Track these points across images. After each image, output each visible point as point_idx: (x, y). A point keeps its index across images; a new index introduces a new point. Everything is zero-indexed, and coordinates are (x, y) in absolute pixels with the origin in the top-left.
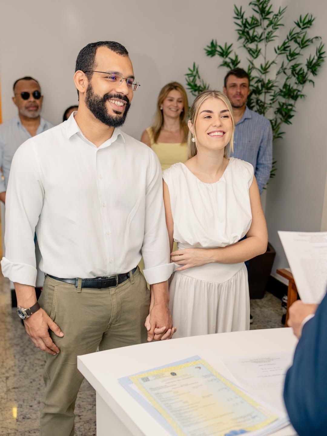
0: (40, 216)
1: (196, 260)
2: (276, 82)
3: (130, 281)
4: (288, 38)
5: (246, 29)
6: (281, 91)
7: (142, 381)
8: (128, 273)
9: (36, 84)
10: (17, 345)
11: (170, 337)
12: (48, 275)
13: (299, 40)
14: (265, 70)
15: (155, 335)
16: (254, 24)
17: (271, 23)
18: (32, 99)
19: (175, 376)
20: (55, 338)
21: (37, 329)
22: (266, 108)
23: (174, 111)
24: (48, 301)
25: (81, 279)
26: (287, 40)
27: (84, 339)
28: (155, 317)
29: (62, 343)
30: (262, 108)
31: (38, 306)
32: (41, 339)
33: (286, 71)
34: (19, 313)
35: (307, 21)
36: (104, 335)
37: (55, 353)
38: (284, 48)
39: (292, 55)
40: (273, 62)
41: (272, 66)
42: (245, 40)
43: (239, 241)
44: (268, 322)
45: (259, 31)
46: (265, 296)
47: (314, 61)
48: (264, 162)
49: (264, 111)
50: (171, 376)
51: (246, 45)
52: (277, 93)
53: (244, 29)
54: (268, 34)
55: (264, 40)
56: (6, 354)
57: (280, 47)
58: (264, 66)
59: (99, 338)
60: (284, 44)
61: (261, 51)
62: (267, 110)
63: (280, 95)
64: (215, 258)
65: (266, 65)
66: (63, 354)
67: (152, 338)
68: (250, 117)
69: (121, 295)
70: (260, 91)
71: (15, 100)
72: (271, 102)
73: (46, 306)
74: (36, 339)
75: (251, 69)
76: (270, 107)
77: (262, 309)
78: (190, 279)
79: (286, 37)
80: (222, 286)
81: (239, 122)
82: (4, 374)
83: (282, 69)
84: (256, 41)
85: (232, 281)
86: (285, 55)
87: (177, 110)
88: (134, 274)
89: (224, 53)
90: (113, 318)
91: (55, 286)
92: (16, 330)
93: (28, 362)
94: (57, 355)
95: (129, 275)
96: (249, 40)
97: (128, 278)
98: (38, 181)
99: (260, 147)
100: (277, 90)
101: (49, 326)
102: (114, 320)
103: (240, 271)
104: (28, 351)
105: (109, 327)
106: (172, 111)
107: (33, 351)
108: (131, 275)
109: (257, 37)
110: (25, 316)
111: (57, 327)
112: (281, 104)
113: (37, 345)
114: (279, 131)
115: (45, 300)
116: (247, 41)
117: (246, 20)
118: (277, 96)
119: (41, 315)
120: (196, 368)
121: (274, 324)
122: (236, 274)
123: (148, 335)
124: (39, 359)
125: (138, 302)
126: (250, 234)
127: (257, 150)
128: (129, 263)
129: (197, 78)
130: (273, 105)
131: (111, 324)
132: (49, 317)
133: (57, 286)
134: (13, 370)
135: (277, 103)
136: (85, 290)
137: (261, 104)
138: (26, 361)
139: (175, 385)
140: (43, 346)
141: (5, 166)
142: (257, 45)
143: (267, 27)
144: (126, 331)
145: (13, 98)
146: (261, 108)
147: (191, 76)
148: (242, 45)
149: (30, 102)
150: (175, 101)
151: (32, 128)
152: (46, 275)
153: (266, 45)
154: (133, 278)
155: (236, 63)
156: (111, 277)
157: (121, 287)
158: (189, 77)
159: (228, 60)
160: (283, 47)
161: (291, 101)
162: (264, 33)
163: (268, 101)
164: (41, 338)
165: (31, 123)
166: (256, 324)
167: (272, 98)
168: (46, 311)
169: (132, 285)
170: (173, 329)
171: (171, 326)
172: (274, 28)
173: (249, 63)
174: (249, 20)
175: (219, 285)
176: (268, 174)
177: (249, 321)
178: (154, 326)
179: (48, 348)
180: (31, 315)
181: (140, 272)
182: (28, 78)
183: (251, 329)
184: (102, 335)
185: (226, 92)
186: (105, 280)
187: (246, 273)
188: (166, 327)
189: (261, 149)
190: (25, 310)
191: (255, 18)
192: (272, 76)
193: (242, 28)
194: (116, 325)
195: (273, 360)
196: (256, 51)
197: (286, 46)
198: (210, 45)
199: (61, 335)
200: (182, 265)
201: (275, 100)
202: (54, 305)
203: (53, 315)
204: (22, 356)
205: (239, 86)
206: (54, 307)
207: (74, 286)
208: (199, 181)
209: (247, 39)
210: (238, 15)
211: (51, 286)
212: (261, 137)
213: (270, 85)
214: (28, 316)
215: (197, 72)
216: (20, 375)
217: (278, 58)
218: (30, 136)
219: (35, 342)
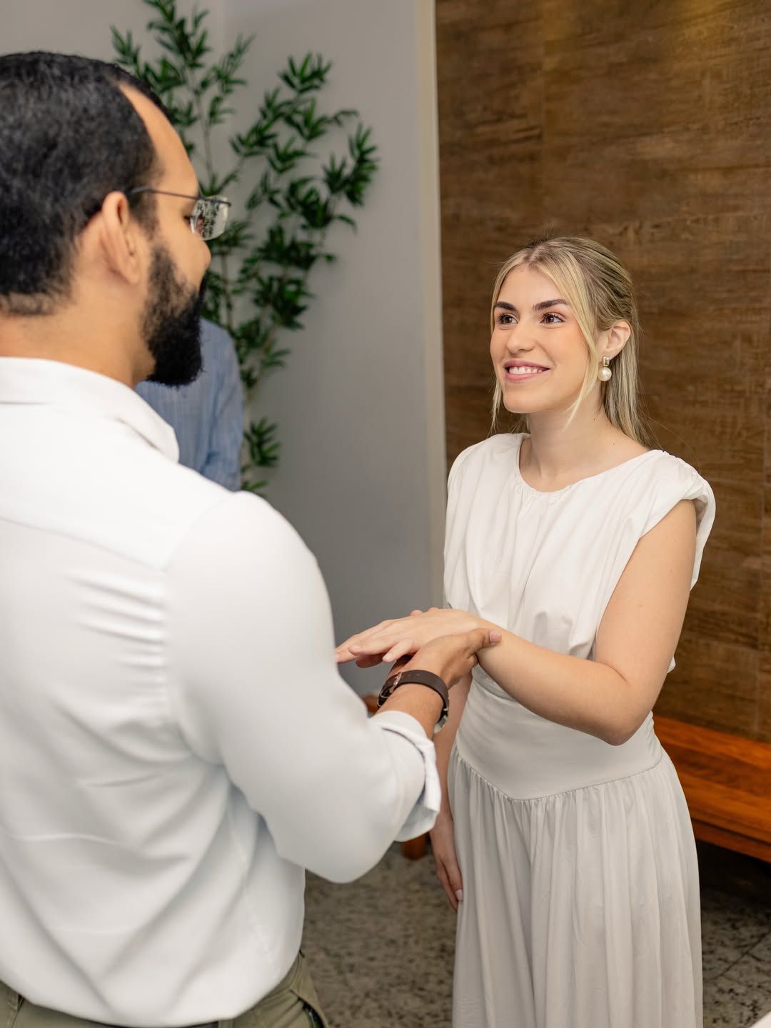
4: (264, 115)
13: (298, 119)
16: (168, 78)
22: (230, 294)
26: (263, 122)
33: (276, 197)
35: (308, 72)
38: (259, 139)
39: (286, 159)
40: (231, 178)
41: (228, 186)
45: (181, 97)
47: (347, 172)
55: (199, 122)
57: (244, 137)
58: (207, 184)
60: (257, 129)
65: (213, 182)
72: (242, 277)
76: (241, 290)
79: (259, 114)
83: (265, 192)
86: (264, 157)
109: (181, 114)
112: (266, 281)
114: (276, 349)
117: (147, 66)
118: (256, 262)
130: (247, 285)
135: (255, 279)
153: (207, 134)
160: (255, 138)
161: (295, 273)
162: (198, 102)
163: (232, 275)
172: (225, 88)
174: (157, 69)
191: (170, 64)
197: (263, 134)
217: (242, 165)
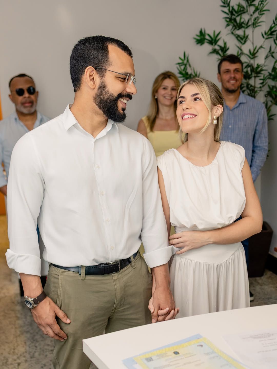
0: (41, 208)
1: (193, 242)
2: (265, 66)
3: (132, 265)
4: (274, 23)
5: (233, 17)
6: (270, 74)
7: (146, 362)
8: (129, 258)
9: (31, 80)
10: (27, 332)
11: (173, 317)
12: (52, 264)
14: (253, 55)
15: (159, 316)
16: (240, 11)
17: (257, 9)
18: (26, 95)
19: (178, 355)
20: (63, 325)
21: (45, 317)
22: (256, 92)
23: (169, 99)
24: (53, 289)
25: (84, 266)
26: (273, 25)
27: (90, 324)
28: (158, 299)
29: (69, 330)
30: (253, 92)
31: (44, 295)
32: (49, 327)
33: (274, 55)
34: (26, 303)
36: (110, 319)
37: (62, 339)
40: (261, 47)
41: (260, 50)
42: (233, 27)
43: (235, 221)
44: (269, 298)
45: (245, 17)
46: (265, 274)
48: (260, 145)
49: (254, 95)
50: (174, 355)
51: (234, 32)
52: (266, 77)
53: (231, 17)
54: (255, 20)
55: (251, 26)
56: (17, 341)
57: (267, 32)
58: (252, 51)
59: (105, 323)
60: (271, 28)
61: (249, 37)
62: (257, 93)
63: (269, 78)
64: (212, 240)
65: (254, 50)
66: (71, 340)
67: (156, 320)
68: (245, 101)
69: (124, 279)
70: (250, 75)
71: (11, 97)
72: (261, 85)
73: (52, 294)
74: (44, 327)
75: (240, 54)
76: (261, 90)
77: (263, 287)
78: (189, 261)
79: (272, 22)
80: (220, 266)
81: (235, 107)
82: (15, 360)
83: (270, 53)
84: (244, 27)
85: (230, 261)
86: (272, 39)
87: (172, 98)
88: (135, 258)
89: (213, 41)
90: (117, 302)
91: (60, 275)
92: (26, 318)
93: (38, 348)
94: (64, 342)
95: (130, 260)
96: (237, 27)
97: (129, 263)
98: (38, 174)
99: (256, 130)
100: (266, 73)
101: (56, 313)
102: (118, 304)
103: (237, 250)
104: (38, 337)
105: (114, 312)
106: (166, 99)
107: (43, 337)
108: (132, 260)
109: (244, 24)
110: (33, 305)
111: (64, 314)
112: (271, 87)
113: (45, 332)
115: (51, 288)
116: (234, 28)
117: (233, 7)
118: (266, 80)
119: (48, 303)
120: (198, 346)
121: (274, 301)
122: (233, 254)
123: (152, 317)
124: (48, 345)
125: (141, 286)
126: (245, 214)
127: (253, 133)
128: (130, 249)
129: (188, 66)
130: (263, 89)
131: (116, 308)
132: (55, 304)
133: (61, 275)
134: (25, 357)
135: (266, 86)
136: (89, 277)
137: (252, 88)
138: (36, 347)
139: (178, 364)
140: (51, 333)
141: (6, 161)
142: (244, 32)
143: (254, 13)
144: (131, 314)
145: (10, 96)
146: (251, 92)
147: (182, 65)
148: (230, 32)
149: (25, 98)
150: (169, 89)
151: (29, 123)
152: (50, 264)
153: (253, 31)
154: (135, 262)
155: (225, 49)
156: (113, 263)
157: (123, 272)
158: (180, 66)
159: (217, 47)
160: (270, 32)
162: (251, 19)
163: (258, 85)
164: (49, 325)
165: (28, 118)
166: (257, 301)
167: (261, 81)
168: (52, 299)
169: (134, 270)
170: (176, 310)
171: (173, 307)
172: (260, 13)
173: (237, 49)
174: (236, 8)
175: (218, 266)
176: (265, 156)
177: (249, 299)
178: (158, 308)
179: (56, 334)
180: (38, 304)
181: (140, 256)
182: (22, 75)
183: (251, 306)
184: (108, 319)
185: (220, 78)
186: (108, 266)
187: (243, 253)
188: (170, 309)
189: (257, 132)
190: (33, 299)
191: (242, 5)
192: (260, 60)
193: (229, 16)
194: (120, 309)
195: (273, 335)
196: (244, 37)
197: (273, 30)
198: (199, 34)
199: (68, 321)
200: (180, 248)
201: (264, 83)
202: (60, 293)
203: (59, 303)
204: (32, 342)
205: (232, 71)
206: (59, 295)
207: (77, 274)
208: (191, 165)
209: (234, 26)
210: (224, 3)
211: (56, 274)
212: (256, 121)
213: (259, 69)
214: (35, 305)
215: (188, 61)
216: (31, 361)
217: (265, 42)
218: (27, 130)
219: (43, 329)
